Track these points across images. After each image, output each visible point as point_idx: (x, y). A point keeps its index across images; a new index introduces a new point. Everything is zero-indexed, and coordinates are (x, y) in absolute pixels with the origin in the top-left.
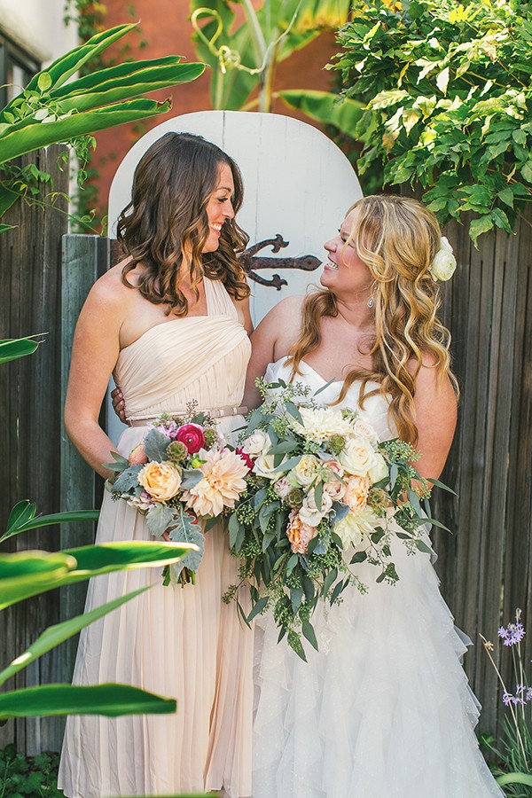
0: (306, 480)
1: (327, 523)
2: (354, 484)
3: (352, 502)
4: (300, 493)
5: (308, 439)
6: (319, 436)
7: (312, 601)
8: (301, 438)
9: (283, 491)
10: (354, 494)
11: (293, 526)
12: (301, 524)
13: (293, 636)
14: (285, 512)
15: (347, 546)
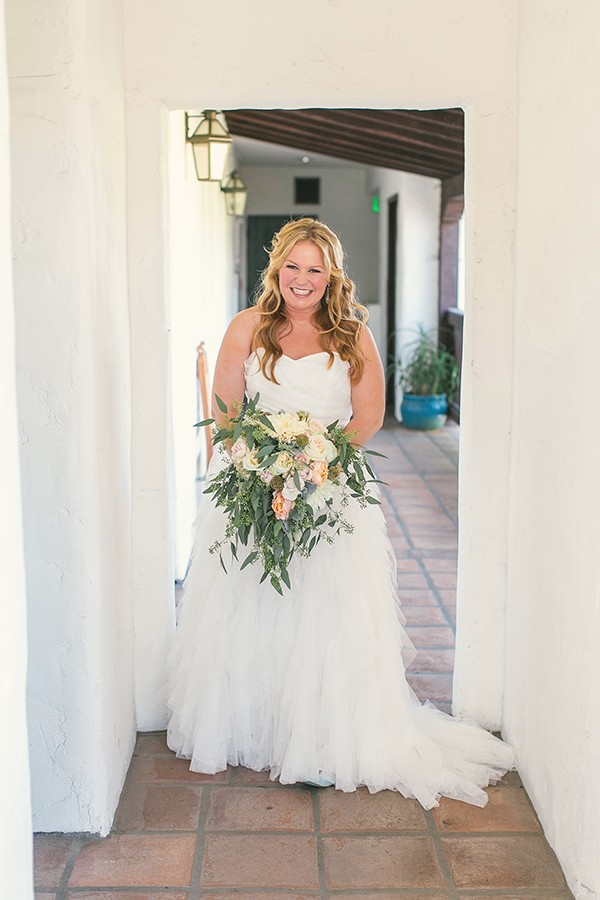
0: (284, 470)
1: (301, 498)
3: (318, 479)
4: (280, 480)
6: (288, 437)
7: (289, 553)
8: (275, 442)
9: (268, 480)
10: (318, 474)
12: (284, 500)
13: (274, 580)
14: (269, 494)
15: (315, 511)
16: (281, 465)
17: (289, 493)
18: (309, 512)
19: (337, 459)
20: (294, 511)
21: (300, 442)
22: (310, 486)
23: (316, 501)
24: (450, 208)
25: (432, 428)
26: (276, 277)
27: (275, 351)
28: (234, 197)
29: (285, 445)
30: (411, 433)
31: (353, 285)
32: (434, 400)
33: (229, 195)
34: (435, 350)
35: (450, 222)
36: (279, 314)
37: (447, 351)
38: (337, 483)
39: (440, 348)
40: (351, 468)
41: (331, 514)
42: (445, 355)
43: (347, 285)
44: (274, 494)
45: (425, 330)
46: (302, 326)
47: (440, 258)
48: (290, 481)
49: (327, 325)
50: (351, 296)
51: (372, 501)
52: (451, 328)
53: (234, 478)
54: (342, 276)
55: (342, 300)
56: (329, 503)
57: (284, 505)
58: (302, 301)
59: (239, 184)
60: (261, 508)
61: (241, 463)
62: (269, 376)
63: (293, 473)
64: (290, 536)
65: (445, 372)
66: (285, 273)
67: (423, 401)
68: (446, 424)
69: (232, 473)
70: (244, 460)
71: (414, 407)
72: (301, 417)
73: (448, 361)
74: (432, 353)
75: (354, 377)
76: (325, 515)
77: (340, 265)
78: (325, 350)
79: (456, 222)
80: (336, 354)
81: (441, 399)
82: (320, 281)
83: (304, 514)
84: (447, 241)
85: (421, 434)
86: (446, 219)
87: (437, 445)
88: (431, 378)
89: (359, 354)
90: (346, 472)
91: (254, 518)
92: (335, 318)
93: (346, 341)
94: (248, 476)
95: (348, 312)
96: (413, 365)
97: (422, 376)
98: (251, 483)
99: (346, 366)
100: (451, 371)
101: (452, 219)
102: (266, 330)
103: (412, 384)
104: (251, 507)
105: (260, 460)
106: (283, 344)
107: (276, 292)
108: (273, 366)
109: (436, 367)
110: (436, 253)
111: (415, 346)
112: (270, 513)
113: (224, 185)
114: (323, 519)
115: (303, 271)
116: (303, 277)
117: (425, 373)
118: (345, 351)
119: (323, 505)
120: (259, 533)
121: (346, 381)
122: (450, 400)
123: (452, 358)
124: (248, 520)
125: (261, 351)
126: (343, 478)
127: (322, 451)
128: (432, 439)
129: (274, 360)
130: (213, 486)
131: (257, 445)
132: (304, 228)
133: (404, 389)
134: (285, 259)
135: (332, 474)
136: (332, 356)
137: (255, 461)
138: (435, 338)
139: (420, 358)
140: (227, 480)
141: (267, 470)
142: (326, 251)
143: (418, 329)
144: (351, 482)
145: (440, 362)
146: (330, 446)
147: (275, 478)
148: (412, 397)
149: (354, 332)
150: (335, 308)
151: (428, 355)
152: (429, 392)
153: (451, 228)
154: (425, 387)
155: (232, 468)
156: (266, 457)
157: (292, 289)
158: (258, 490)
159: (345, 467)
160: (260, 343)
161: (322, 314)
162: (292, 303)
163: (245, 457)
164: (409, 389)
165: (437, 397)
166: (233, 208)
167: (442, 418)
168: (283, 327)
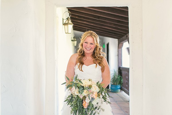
2: (95, 93)
3: (95, 97)
4: (85, 97)
5: (84, 87)
8: (83, 87)
9: (81, 97)
10: (95, 95)
11: (84, 103)
16: (85, 93)
17: (87, 101)
18: (93, 106)
19: (100, 91)
20: (89, 106)
21: (90, 87)
22: (93, 99)
23: (94, 103)
24: (120, 45)
25: (117, 92)
26: (82, 45)
27: (82, 63)
28: (74, 42)
29: (86, 88)
30: (113, 93)
31: (102, 48)
32: (117, 86)
33: (73, 42)
34: (118, 75)
35: (120, 48)
36: (83, 54)
37: (120, 75)
38: (100, 98)
39: (119, 74)
40: (103, 94)
41: (98, 106)
42: (120, 76)
43: (100, 48)
44: (83, 101)
45: (115, 71)
46: (89, 58)
47: (118, 55)
48: (87, 98)
49: (95, 57)
50: (101, 50)
51: (109, 102)
52: (121, 70)
53: (72, 97)
54: (99, 45)
55: (99, 51)
56: (97, 103)
57: (86, 104)
58: (89, 51)
59: (75, 39)
60: (80, 105)
61: (74, 93)
62: (80, 69)
63: (88, 95)
64: (87, 113)
65: (120, 80)
66: (84, 44)
67: (115, 86)
68: (120, 91)
69: (72, 96)
70: (75, 92)
71: (113, 88)
72: (89, 80)
73: (120, 77)
74: (117, 75)
75: (102, 70)
76: (97, 107)
77: (98, 43)
78: (95, 63)
79: (121, 48)
80: (98, 64)
81: (119, 86)
82: (93, 46)
83: (91, 107)
84: (119, 52)
85: (115, 94)
86: (119, 47)
87: (119, 96)
88: (117, 81)
89: (104, 64)
90: (102, 95)
91: (78, 108)
92: (97, 56)
93: (100, 61)
94: (76, 97)
95: (100, 54)
96: (113, 78)
97: (115, 81)
98: (77, 98)
99: (100, 67)
100: (121, 80)
101: (120, 47)
102: (80, 58)
103: (113, 82)
104: (77, 105)
105: (79, 92)
106: (84, 62)
107: (82, 49)
108: (81, 67)
109: (118, 79)
110: (117, 54)
111: (113, 74)
112: (82, 106)
113: (72, 40)
114: (96, 108)
115: (89, 44)
116: (89, 45)
117: (116, 80)
118: (100, 64)
119: (96, 104)
120: (79, 112)
121: (100, 71)
122: (121, 86)
123: (121, 77)
124: (76, 108)
125: (79, 64)
126: (101, 96)
127: (95, 89)
128: (117, 94)
129: (82, 66)
130: (67, 100)
131: (78, 88)
132: (90, 33)
133: (111, 84)
134: (84, 41)
135: (99, 96)
136: (97, 65)
137: (78, 92)
138: (117, 73)
139: (114, 77)
140: (70, 98)
141: (81, 95)
142: (95, 39)
143: (114, 71)
144: (103, 97)
145: (119, 78)
146: (97, 88)
147: (83, 97)
148: (113, 85)
149: (102, 59)
150: (97, 54)
151: (116, 76)
152: (117, 84)
153: (120, 49)
154: (116, 83)
155: (72, 95)
156: (81, 91)
157: (86, 48)
158: (79, 100)
159: (101, 93)
160: (78, 62)
161: (94, 55)
162: (86, 52)
163: (75, 91)
164: (112, 84)
165: (118, 85)
166: (74, 44)
167: (119, 90)
168: (84, 58)
